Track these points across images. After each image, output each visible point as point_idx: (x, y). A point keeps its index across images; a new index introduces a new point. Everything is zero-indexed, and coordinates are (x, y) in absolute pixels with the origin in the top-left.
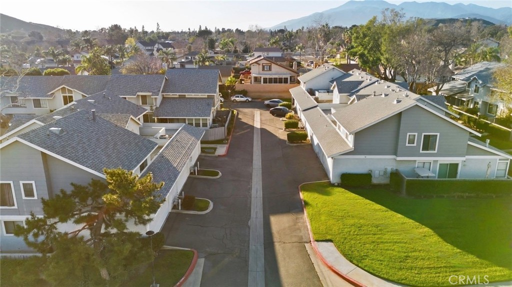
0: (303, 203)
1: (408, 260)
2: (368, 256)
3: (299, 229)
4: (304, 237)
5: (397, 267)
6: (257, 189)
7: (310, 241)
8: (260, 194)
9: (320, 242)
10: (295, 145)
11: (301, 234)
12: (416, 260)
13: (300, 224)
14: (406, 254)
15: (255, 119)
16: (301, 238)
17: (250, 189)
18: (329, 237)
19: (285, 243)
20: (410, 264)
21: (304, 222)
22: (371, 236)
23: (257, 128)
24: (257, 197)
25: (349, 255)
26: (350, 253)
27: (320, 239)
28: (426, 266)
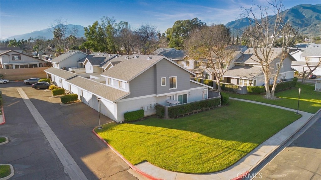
0: (105, 141)
1: (202, 156)
2: (178, 162)
3: (114, 161)
4: (122, 166)
5: (200, 163)
6: (55, 142)
7: (130, 167)
8: (60, 145)
9: (138, 165)
10: (69, 104)
11: (118, 165)
12: (206, 153)
13: (112, 157)
14: (198, 153)
15: (20, 94)
16: (121, 167)
17: (48, 143)
18: (142, 159)
19: (109, 176)
20: (205, 158)
21: (115, 155)
22: (169, 148)
23: (27, 99)
24: (59, 148)
25: (166, 166)
26: (165, 164)
27: (137, 163)
28: (214, 156)
